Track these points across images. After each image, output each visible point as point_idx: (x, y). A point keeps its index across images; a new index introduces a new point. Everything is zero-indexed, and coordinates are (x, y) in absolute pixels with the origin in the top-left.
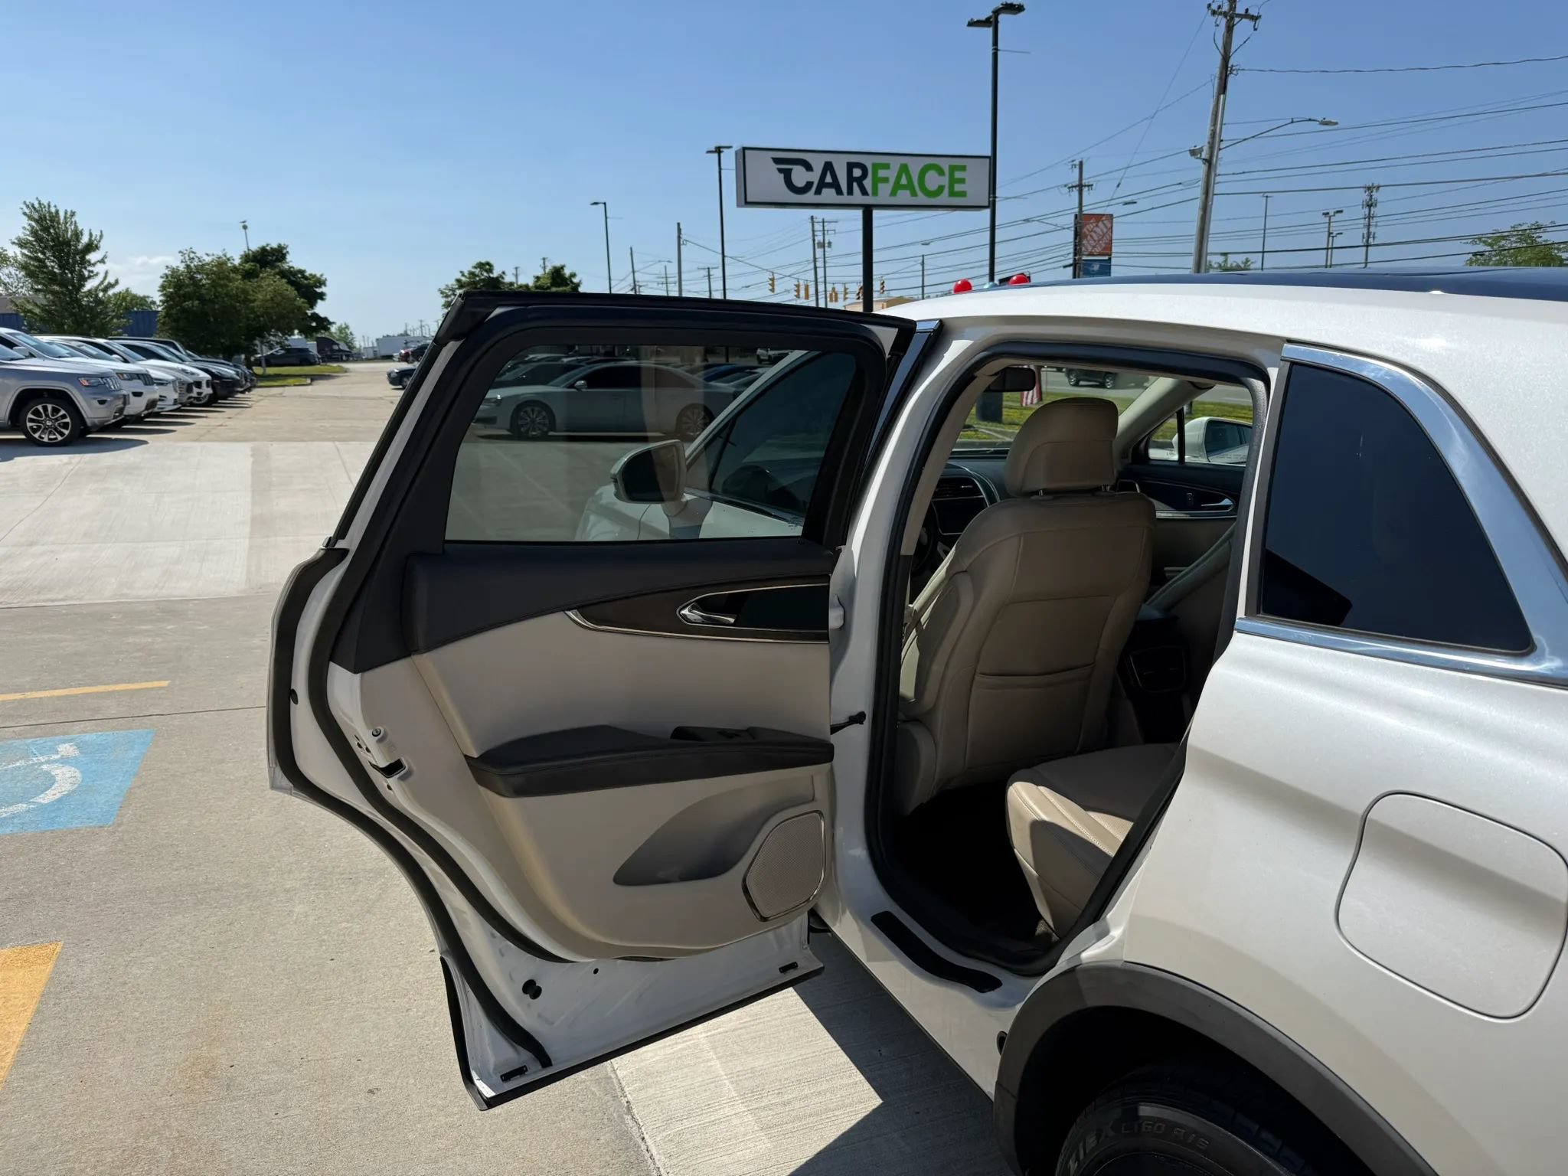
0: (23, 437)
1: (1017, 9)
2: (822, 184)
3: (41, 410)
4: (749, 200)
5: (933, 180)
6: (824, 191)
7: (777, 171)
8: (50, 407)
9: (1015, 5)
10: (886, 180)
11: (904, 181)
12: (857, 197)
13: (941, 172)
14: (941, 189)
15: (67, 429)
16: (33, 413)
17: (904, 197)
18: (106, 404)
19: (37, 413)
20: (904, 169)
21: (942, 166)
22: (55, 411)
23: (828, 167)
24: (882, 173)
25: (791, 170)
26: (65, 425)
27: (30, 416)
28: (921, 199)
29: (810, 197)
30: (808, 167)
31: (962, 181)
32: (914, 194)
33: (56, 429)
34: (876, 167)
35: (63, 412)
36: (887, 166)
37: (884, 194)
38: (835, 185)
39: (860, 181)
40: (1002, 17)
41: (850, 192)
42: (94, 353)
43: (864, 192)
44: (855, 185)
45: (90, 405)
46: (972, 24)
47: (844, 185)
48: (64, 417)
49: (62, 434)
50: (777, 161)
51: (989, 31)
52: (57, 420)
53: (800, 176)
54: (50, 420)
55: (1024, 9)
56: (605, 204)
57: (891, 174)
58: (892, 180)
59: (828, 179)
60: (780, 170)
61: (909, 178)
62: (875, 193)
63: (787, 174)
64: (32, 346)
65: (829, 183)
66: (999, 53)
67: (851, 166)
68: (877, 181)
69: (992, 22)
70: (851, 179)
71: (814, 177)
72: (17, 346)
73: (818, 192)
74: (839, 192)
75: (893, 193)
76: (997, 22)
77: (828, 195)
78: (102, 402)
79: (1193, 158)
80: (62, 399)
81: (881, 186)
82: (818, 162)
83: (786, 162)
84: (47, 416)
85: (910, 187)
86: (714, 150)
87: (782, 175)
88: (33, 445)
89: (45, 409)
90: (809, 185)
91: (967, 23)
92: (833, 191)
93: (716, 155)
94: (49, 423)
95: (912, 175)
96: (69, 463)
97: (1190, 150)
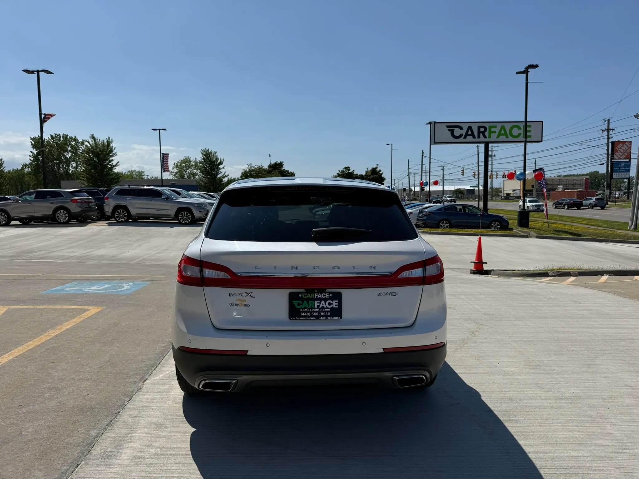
0: (178, 222)
1: (536, 66)
2: (467, 135)
3: (183, 213)
4: (436, 142)
5: (516, 132)
6: (468, 137)
7: (448, 131)
8: (186, 213)
9: (534, 65)
10: (495, 132)
11: (503, 132)
12: (482, 139)
13: (520, 128)
14: (519, 135)
15: (190, 219)
16: (181, 214)
17: (502, 138)
18: (202, 212)
19: (182, 214)
20: (503, 128)
21: (520, 126)
22: (187, 214)
23: (470, 128)
24: (493, 130)
25: (454, 130)
26: (189, 218)
27: (180, 215)
28: (511, 139)
29: (461, 140)
30: (461, 128)
31: (530, 131)
32: (507, 137)
33: (187, 219)
34: (490, 127)
35: (189, 214)
36: (495, 127)
37: (494, 137)
38: (473, 135)
39: (483, 133)
40: (529, 70)
41: (479, 137)
42: (207, 197)
43: (485, 137)
44: (481, 135)
45: (197, 213)
46: (517, 73)
47: (476, 134)
48: (189, 216)
49: (188, 221)
50: (448, 127)
51: (524, 75)
52: (187, 216)
53: (457, 132)
54: (185, 216)
55: (538, 66)
56: (392, 144)
57: (497, 130)
58: (497, 132)
59: (470, 132)
60: (449, 130)
61: (505, 131)
62: (490, 137)
63: (452, 132)
64: (186, 195)
65: (470, 134)
66: (529, 84)
67: (479, 127)
68: (491, 132)
69: (526, 72)
70: (479, 132)
71: (464, 132)
72: (181, 194)
73: (465, 137)
74: (474, 137)
75: (498, 137)
76: (528, 72)
77: (470, 138)
78: (200, 212)
79: (636, 118)
80: (189, 210)
81: (492, 134)
82: (465, 128)
83: (452, 127)
84: (185, 215)
85: (505, 134)
86: (428, 123)
87: (450, 132)
88: (180, 224)
89: (184, 213)
90: (461, 135)
91: (516, 73)
92: (471, 137)
93: (429, 125)
94: (185, 218)
95: (506, 130)
96: (187, 230)
97: (634, 115)
